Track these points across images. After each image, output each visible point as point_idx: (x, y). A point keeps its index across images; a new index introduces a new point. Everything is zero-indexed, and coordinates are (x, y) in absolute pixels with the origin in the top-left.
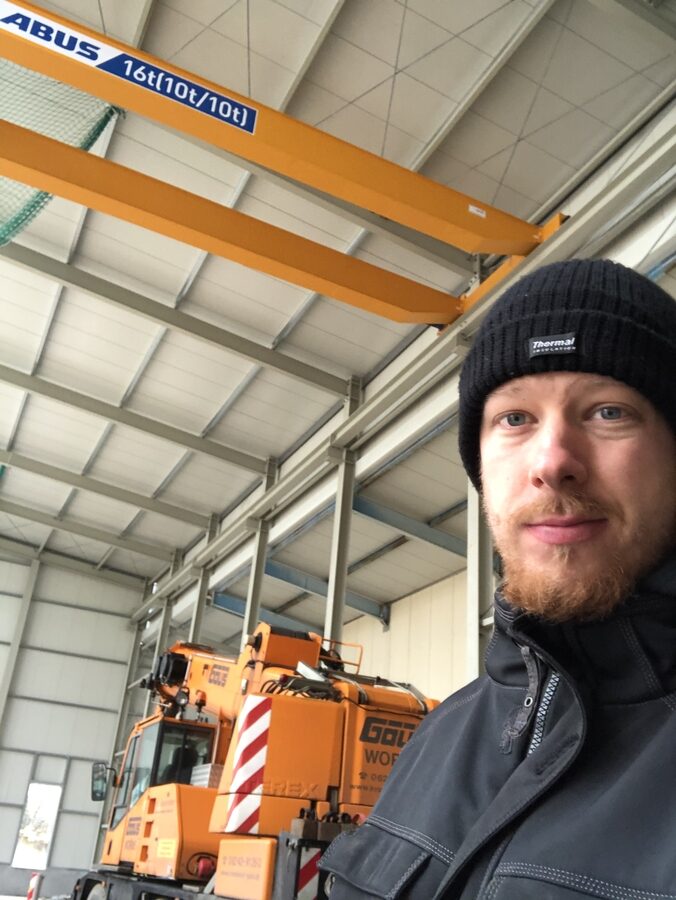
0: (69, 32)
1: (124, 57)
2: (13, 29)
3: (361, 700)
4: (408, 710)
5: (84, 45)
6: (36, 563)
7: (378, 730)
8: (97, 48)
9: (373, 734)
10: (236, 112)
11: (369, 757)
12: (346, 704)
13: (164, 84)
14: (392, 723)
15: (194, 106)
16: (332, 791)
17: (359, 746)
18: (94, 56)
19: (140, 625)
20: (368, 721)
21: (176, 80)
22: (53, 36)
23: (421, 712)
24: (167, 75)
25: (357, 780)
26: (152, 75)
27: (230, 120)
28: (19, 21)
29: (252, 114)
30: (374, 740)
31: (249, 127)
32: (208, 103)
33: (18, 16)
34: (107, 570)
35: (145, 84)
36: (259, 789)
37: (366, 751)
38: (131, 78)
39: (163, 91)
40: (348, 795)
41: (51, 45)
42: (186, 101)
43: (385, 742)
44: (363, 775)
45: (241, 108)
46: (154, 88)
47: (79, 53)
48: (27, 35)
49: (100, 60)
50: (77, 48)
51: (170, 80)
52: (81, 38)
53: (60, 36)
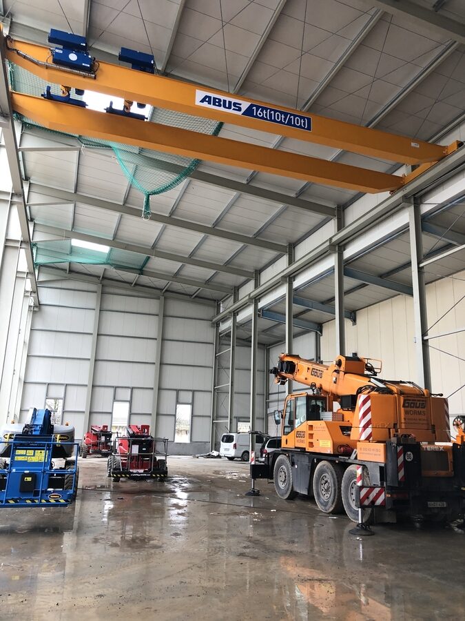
0: (228, 99)
1: (252, 106)
2: (205, 104)
3: (401, 393)
4: (417, 395)
5: (235, 104)
6: (162, 298)
7: (408, 403)
8: (240, 104)
9: (407, 405)
10: (302, 121)
11: (406, 412)
12: (396, 395)
13: (271, 115)
14: (413, 400)
15: (284, 124)
16: (395, 425)
17: (402, 409)
18: (240, 109)
19: (217, 325)
20: (405, 400)
21: (275, 111)
22: (222, 103)
23: (421, 395)
24: (271, 110)
25: (403, 421)
26: (265, 112)
27: (300, 127)
28: (207, 100)
29: (309, 120)
30: (407, 407)
31: (309, 128)
32: (290, 119)
33: (206, 97)
34: (198, 299)
35: (262, 118)
36: (370, 426)
37: (405, 411)
38: (257, 116)
39: (271, 120)
40: (400, 426)
41: (222, 109)
42: (281, 122)
43: (411, 407)
44: (405, 419)
45: (304, 118)
46: (266, 119)
47: (234, 109)
48: (211, 106)
49: (243, 110)
50: (233, 107)
51: (273, 112)
52: (233, 100)
53: (225, 101)
